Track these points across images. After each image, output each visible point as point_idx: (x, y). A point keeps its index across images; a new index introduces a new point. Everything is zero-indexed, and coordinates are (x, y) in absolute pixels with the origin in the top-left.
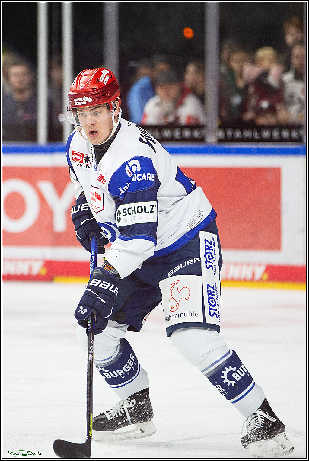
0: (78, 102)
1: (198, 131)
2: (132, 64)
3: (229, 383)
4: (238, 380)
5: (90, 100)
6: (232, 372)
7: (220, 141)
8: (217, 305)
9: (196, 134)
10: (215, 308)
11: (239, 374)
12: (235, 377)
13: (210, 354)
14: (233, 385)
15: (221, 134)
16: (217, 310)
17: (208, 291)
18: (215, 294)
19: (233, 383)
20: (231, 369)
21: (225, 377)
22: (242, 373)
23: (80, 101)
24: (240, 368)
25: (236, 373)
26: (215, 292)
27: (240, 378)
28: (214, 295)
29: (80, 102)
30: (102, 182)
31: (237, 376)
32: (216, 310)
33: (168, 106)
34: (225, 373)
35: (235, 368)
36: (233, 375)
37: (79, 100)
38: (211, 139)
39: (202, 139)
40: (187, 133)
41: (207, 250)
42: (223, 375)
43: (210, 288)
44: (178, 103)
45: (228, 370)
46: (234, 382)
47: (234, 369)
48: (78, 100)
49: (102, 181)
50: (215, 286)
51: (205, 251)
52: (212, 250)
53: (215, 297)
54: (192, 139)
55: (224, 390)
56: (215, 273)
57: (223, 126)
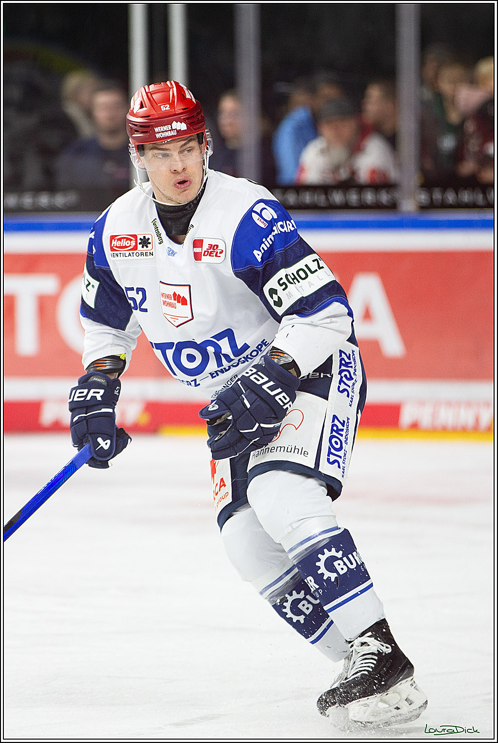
0: (162, 132)
1: (388, 192)
2: (282, 88)
3: (327, 574)
4: (341, 572)
5: (183, 126)
6: (335, 558)
7: (423, 208)
8: (343, 450)
9: (384, 198)
10: (341, 453)
11: (345, 564)
12: (338, 568)
13: (303, 522)
14: (333, 580)
15: (423, 197)
16: (343, 458)
17: (333, 426)
18: (343, 433)
19: (333, 576)
20: (333, 552)
21: (321, 564)
22: (352, 564)
23: (167, 131)
24: (350, 556)
25: (340, 562)
26: (345, 431)
27: (346, 570)
28: (342, 435)
29: (165, 131)
30: (216, 256)
31: (342, 566)
32: (341, 457)
33: (339, 153)
34: (323, 558)
35: (341, 552)
36: (335, 564)
37: (165, 128)
38: (409, 206)
39: (393, 206)
40: (369, 197)
41: (342, 366)
42: (319, 560)
43: (336, 422)
44: (355, 148)
45: (327, 554)
46: (335, 575)
47: (339, 554)
48: (162, 129)
49: (215, 253)
50: (346, 422)
51: (340, 367)
52: (352, 367)
53: (343, 439)
54: (377, 206)
55: (317, 587)
56: (351, 404)
57: (427, 185)
